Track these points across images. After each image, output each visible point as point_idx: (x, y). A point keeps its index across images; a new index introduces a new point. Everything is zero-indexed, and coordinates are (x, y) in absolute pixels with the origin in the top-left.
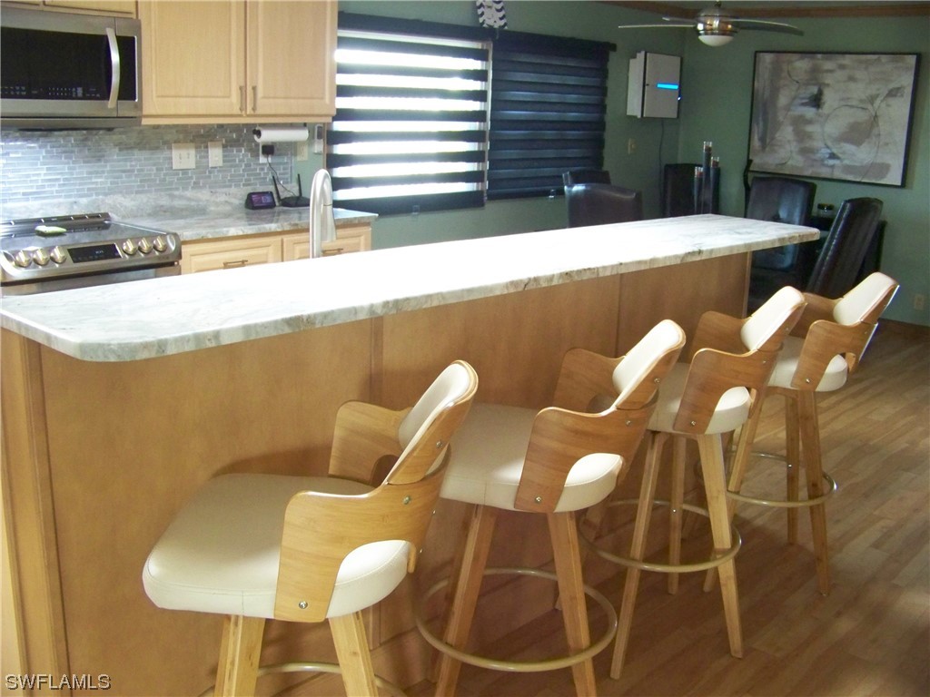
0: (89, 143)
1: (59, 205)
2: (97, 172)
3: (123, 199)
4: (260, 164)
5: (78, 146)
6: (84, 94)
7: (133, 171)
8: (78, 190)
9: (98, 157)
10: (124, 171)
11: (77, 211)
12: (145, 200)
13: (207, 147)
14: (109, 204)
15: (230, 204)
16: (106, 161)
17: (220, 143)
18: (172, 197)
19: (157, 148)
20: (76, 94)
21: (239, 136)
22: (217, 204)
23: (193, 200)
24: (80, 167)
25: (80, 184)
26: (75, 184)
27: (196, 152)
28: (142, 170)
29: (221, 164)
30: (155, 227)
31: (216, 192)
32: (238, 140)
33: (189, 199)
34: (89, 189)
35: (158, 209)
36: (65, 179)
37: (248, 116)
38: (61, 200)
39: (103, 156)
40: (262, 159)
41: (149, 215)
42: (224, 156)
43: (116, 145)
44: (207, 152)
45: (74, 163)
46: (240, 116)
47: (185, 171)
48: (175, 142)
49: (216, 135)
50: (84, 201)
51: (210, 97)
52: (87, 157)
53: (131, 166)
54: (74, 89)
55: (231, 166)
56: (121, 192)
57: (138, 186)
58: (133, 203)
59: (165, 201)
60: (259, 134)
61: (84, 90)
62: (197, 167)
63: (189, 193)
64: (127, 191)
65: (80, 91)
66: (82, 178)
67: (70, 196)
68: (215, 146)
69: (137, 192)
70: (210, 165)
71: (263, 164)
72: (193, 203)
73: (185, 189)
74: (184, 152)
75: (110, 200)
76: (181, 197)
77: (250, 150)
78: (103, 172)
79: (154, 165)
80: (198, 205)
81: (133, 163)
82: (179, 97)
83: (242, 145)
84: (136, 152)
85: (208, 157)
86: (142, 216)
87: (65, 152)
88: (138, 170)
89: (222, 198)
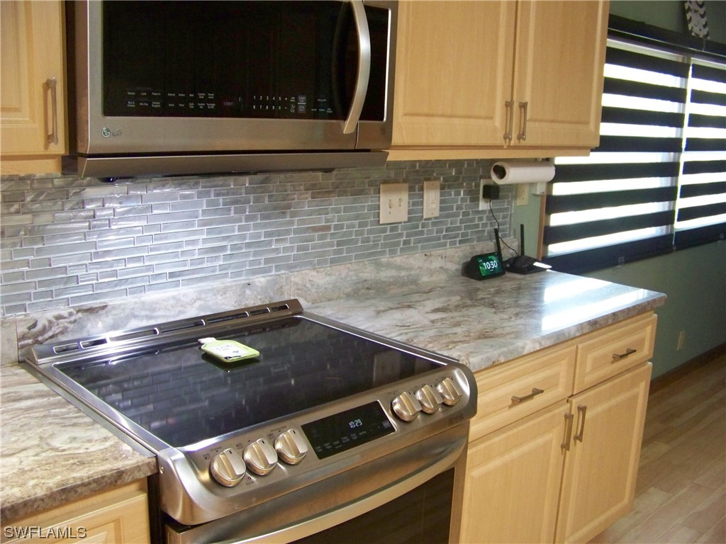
0: (270, 186)
1: (225, 291)
2: (279, 233)
3: (314, 273)
4: (478, 212)
5: (253, 191)
6: (308, 107)
7: (328, 228)
8: (252, 263)
9: (282, 208)
10: (315, 229)
11: (252, 300)
12: (344, 273)
13: (422, 189)
14: (296, 284)
15: (446, 270)
16: (293, 215)
17: (437, 183)
18: (378, 265)
19: (361, 192)
20: (296, 109)
21: (459, 172)
22: (431, 273)
23: (404, 269)
24: (256, 226)
25: (256, 254)
26: (247, 254)
27: (410, 197)
28: (341, 227)
29: (437, 213)
30: (447, 355)
31: (431, 255)
32: (456, 178)
33: (399, 268)
34: (267, 261)
35: (360, 286)
36: (234, 247)
37: (510, 147)
38: (228, 281)
39: (289, 207)
40: (483, 205)
41: (348, 296)
42: (442, 202)
43: (307, 189)
44: (422, 197)
45: (248, 219)
46: (500, 147)
47: (394, 227)
48: (385, 182)
49: (433, 172)
50: (260, 280)
51: (471, 117)
52: (266, 209)
53: (327, 221)
54: (293, 99)
55: (447, 216)
56: (311, 263)
57: (336, 252)
58: (328, 278)
59: (368, 272)
60: (501, 173)
61: (308, 101)
62: (410, 220)
63: (398, 260)
64: (320, 262)
65: (302, 101)
66: (259, 244)
67: (238, 274)
68: (431, 188)
69: (333, 261)
70: (424, 217)
71: (483, 212)
72: (403, 273)
73: (393, 252)
74: (394, 198)
75: (296, 278)
76: (389, 266)
77: (469, 192)
78: (288, 232)
79: (357, 218)
80: (408, 276)
81: (329, 216)
82: (432, 115)
83: (461, 186)
84: (334, 199)
85: (422, 202)
86: (339, 298)
87: (235, 202)
88: (336, 227)
89: (437, 264)
